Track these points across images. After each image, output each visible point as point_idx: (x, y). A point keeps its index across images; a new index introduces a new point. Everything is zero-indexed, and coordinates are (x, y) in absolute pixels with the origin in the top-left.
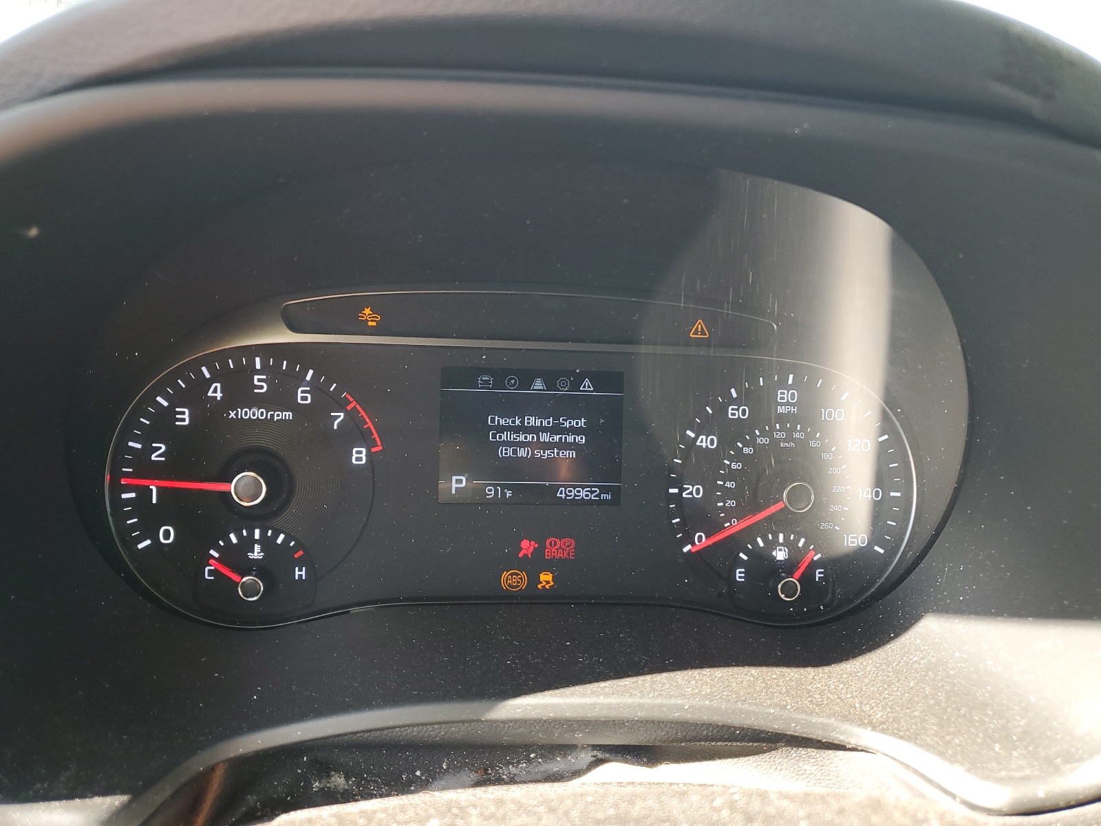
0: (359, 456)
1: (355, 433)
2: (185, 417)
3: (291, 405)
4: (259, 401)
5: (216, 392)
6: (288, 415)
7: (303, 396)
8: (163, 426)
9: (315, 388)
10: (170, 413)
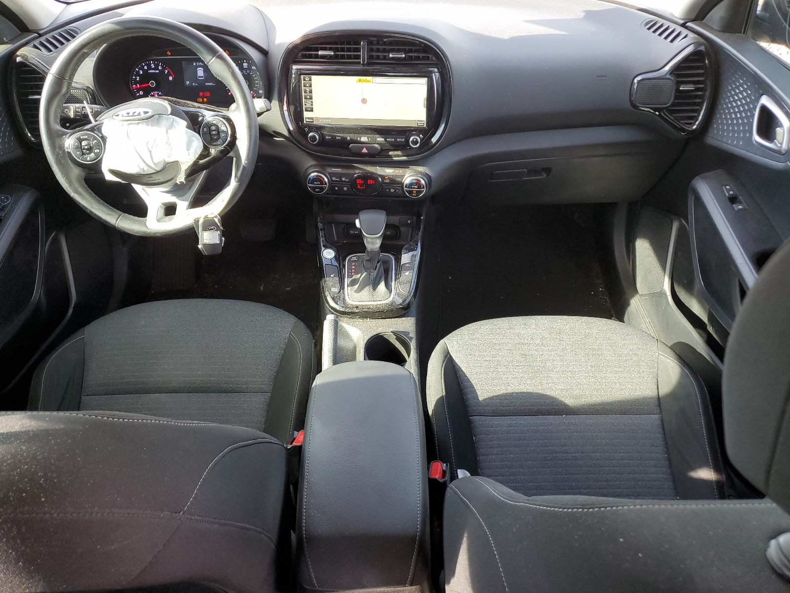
0: (171, 78)
1: (169, 74)
2: (141, 72)
3: (158, 69)
4: (153, 69)
5: (146, 68)
6: (158, 71)
7: (160, 68)
8: (138, 74)
9: (162, 67)
10: (139, 72)
